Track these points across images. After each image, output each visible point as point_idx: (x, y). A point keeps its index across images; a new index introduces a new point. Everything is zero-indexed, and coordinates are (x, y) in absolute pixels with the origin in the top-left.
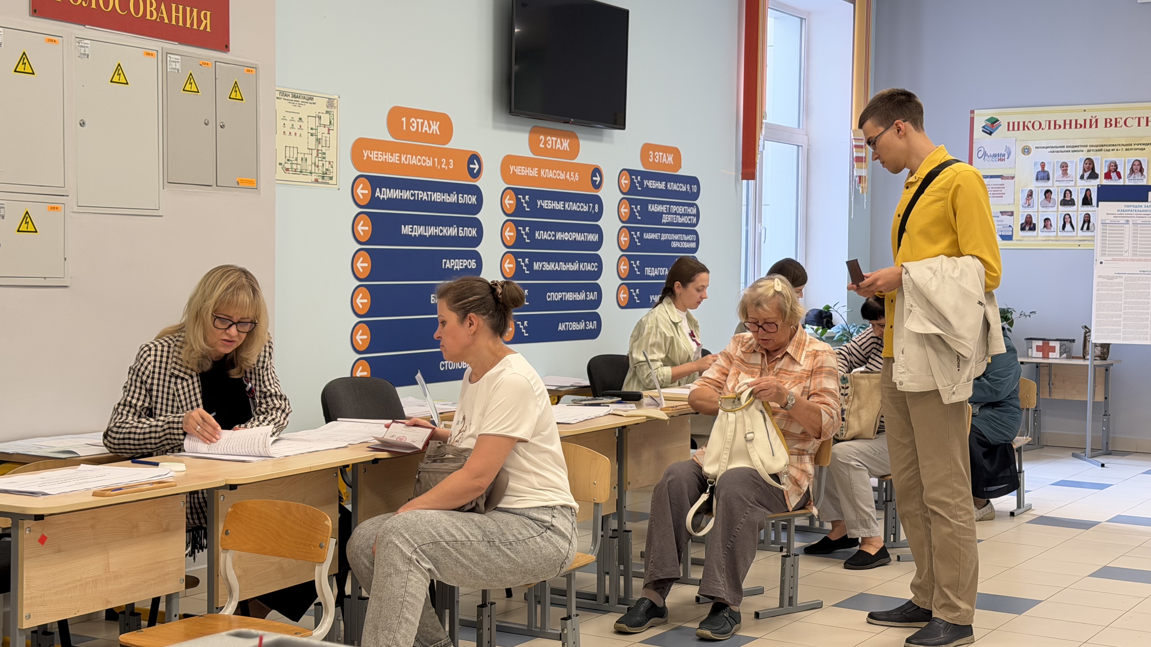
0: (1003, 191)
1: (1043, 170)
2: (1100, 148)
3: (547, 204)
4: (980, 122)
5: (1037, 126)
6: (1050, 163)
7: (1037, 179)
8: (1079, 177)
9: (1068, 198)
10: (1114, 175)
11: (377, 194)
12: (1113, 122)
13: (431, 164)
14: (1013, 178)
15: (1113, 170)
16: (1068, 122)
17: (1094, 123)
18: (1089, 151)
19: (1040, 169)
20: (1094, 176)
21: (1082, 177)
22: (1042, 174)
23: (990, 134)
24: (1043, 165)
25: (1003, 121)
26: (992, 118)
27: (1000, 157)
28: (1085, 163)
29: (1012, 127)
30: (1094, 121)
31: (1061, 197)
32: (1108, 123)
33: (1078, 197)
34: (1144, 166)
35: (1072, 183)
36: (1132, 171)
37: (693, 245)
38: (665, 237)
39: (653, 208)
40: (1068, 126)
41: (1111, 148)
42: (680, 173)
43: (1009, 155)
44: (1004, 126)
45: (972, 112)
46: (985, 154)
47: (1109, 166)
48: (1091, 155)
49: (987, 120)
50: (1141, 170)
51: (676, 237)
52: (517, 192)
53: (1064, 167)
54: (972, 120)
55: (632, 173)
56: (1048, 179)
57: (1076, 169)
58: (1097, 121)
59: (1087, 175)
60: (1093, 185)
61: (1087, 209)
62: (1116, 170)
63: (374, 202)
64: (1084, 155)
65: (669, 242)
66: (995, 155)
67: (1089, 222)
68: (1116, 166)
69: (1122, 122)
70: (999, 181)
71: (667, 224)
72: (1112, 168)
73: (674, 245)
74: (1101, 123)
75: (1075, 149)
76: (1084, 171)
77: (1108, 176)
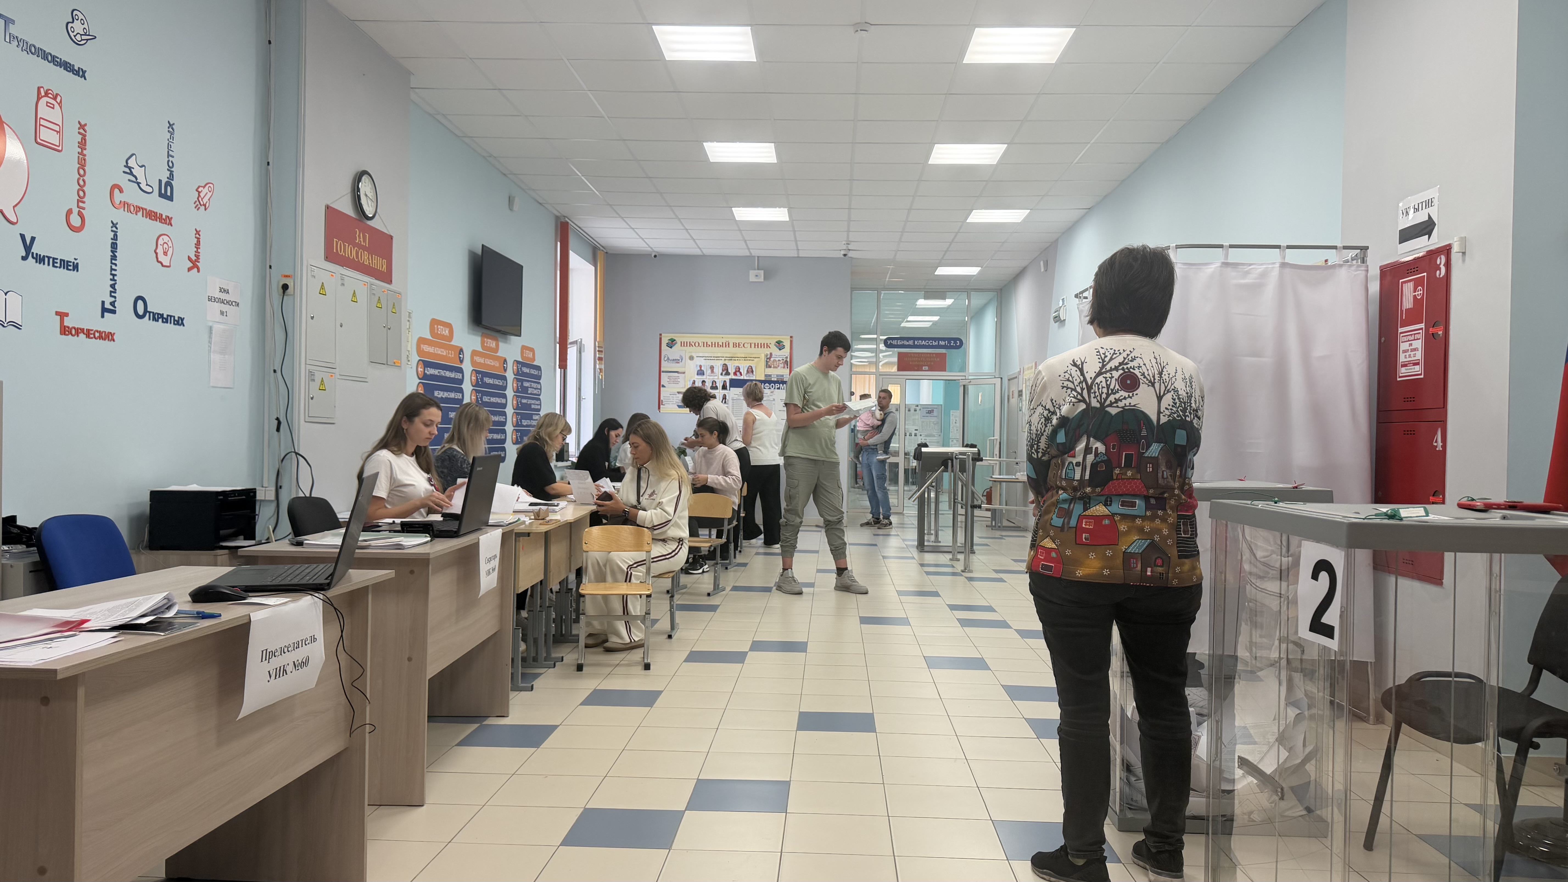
0: (679, 380)
1: (701, 370)
2: (731, 358)
3: (488, 380)
4: (665, 341)
5: (697, 345)
6: (704, 366)
7: (698, 374)
8: (720, 374)
9: (714, 386)
10: (738, 373)
11: (426, 371)
12: (737, 345)
13: (445, 354)
14: (684, 373)
15: (738, 371)
16: (713, 343)
17: (727, 345)
18: (725, 360)
19: (699, 369)
20: (728, 374)
21: (722, 374)
22: (700, 372)
23: (671, 347)
24: (701, 366)
25: (678, 340)
26: (672, 339)
27: (677, 361)
28: (723, 367)
29: (683, 344)
30: (727, 343)
31: (711, 385)
32: (735, 345)
33: (720, 385)
34: (754, 370)
35: (716, 377)
36: (748, 371)
37: (539, 407)
38: (530, 401)
39: (526, 384)
40: (713, 346)
41: (736, 359)
42: (535, 363)
43: (682, 360)
44: (679, 344)
45: (661, 335)
46: (668, 359)
47: (736, 368)
48: (726, 362)
49: (669, 340)
50: (752, 372)
51: (533, 402)
52: (477, 372)
53: (712, 368)
54: (661, 339)
55: (518, 362)
56: (704, 374)
57: (718, 369)
58: (729, 344)
59: (724, 373)
60: (727, 378)
61: (725, 392)
62: (739, 371)
63: (425, 377)
64: (722, 362)
65: (530, 404)
66: (674, 360)
67: (726, 399)
68: (739, 368)
69: (742, 345)
70: (676, 374)
71: (531, 394)
72: (737, 370)
73: (533, 406)
74: (731, 345)
75: (717, 358)
76: (723, 371)
77: (735, 374)
